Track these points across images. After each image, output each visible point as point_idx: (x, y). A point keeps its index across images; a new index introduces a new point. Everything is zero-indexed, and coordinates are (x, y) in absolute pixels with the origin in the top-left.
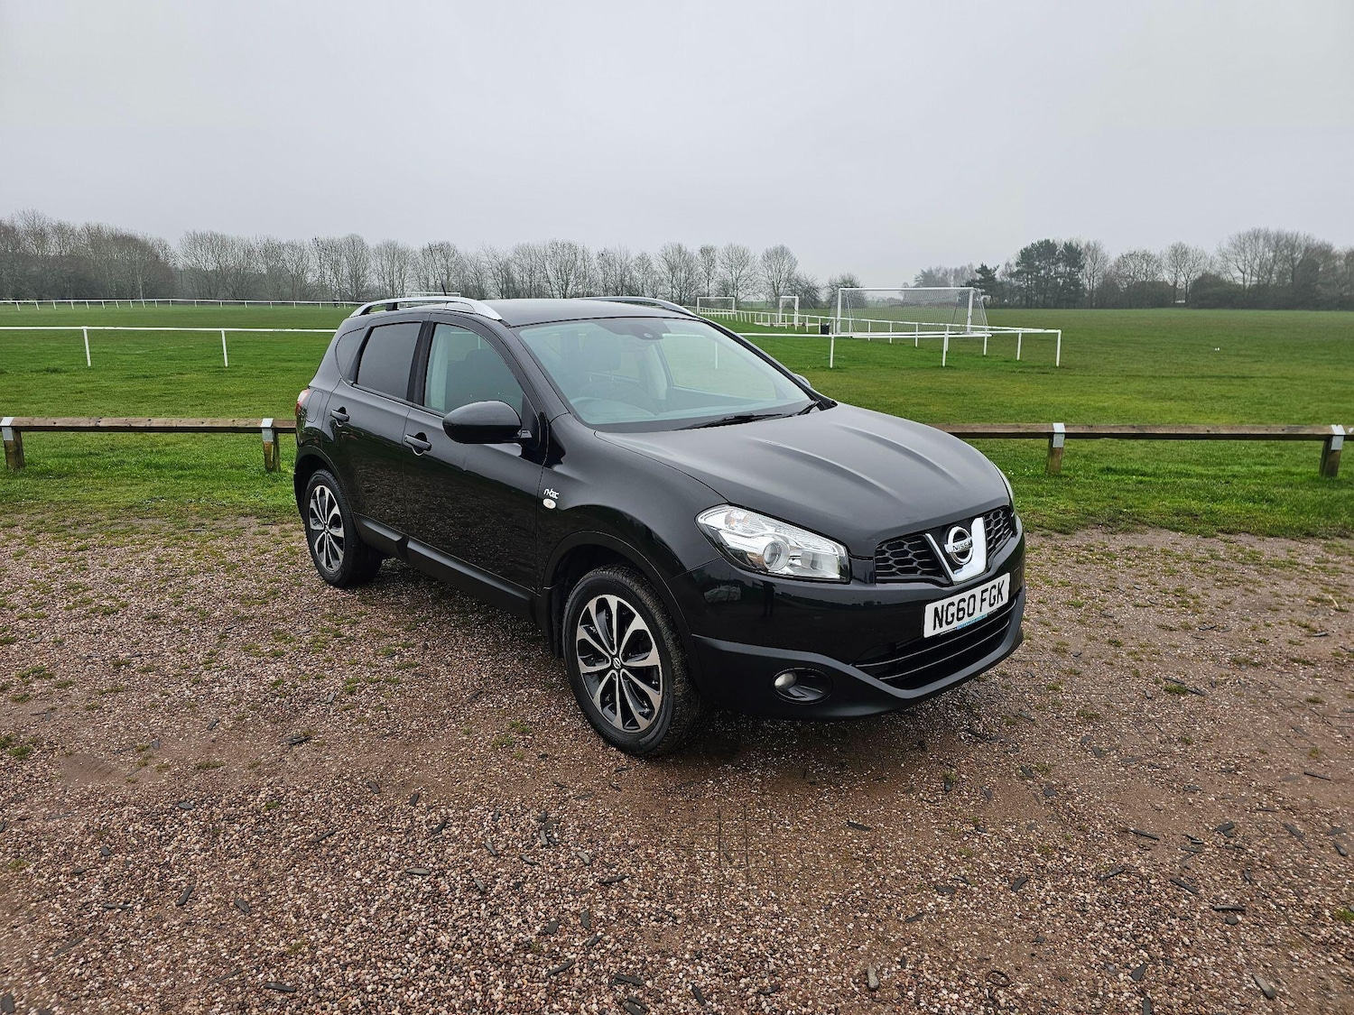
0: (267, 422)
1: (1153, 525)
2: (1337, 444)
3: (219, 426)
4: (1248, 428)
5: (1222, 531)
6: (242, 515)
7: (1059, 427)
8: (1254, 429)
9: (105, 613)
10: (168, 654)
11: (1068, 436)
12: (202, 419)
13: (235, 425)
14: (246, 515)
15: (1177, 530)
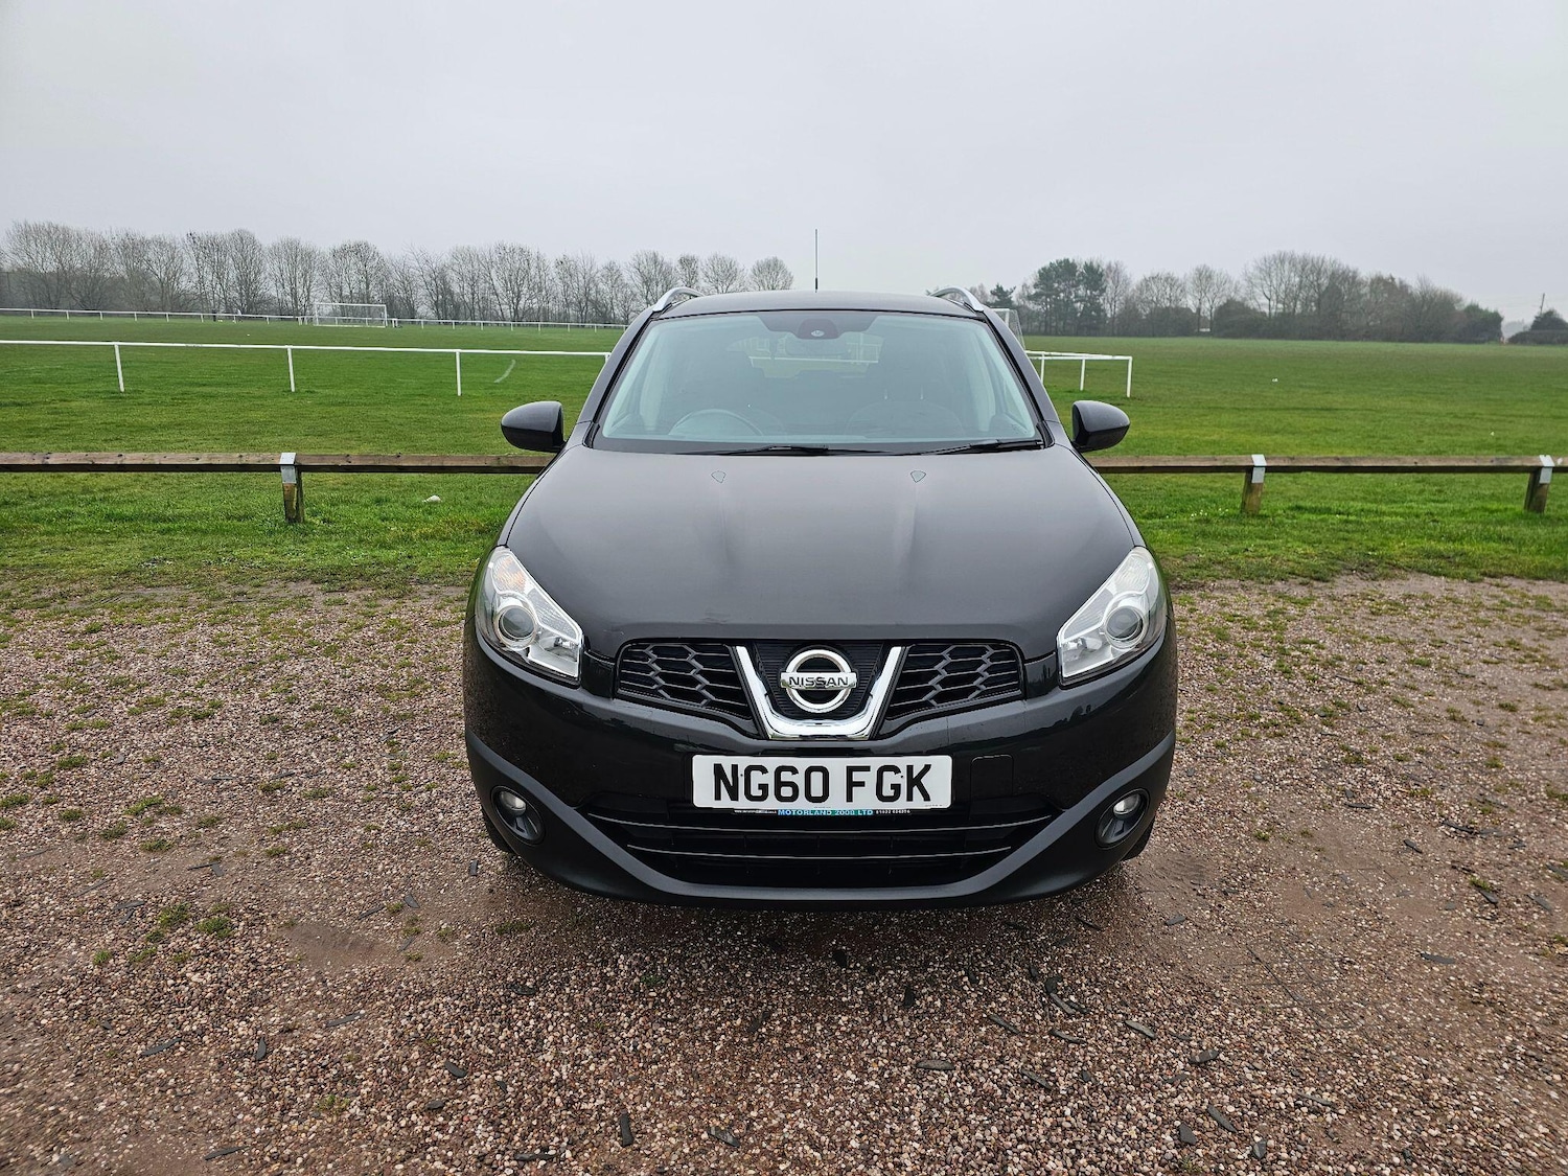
0: (288, 458)
1: (1410, 568)
2: (1545, 477)
3: (221, 462)
4: (1455, 459)
5: (1484, 574)
6: (290, 579)
7: (1259, 460)
8: (1461, 460)
9: (196, 718)
10: (329, 771)
11: (1268, 469)
12: (195, 454)
13: (244, 462)
14: (297, 580)
15: (1437, 574)
